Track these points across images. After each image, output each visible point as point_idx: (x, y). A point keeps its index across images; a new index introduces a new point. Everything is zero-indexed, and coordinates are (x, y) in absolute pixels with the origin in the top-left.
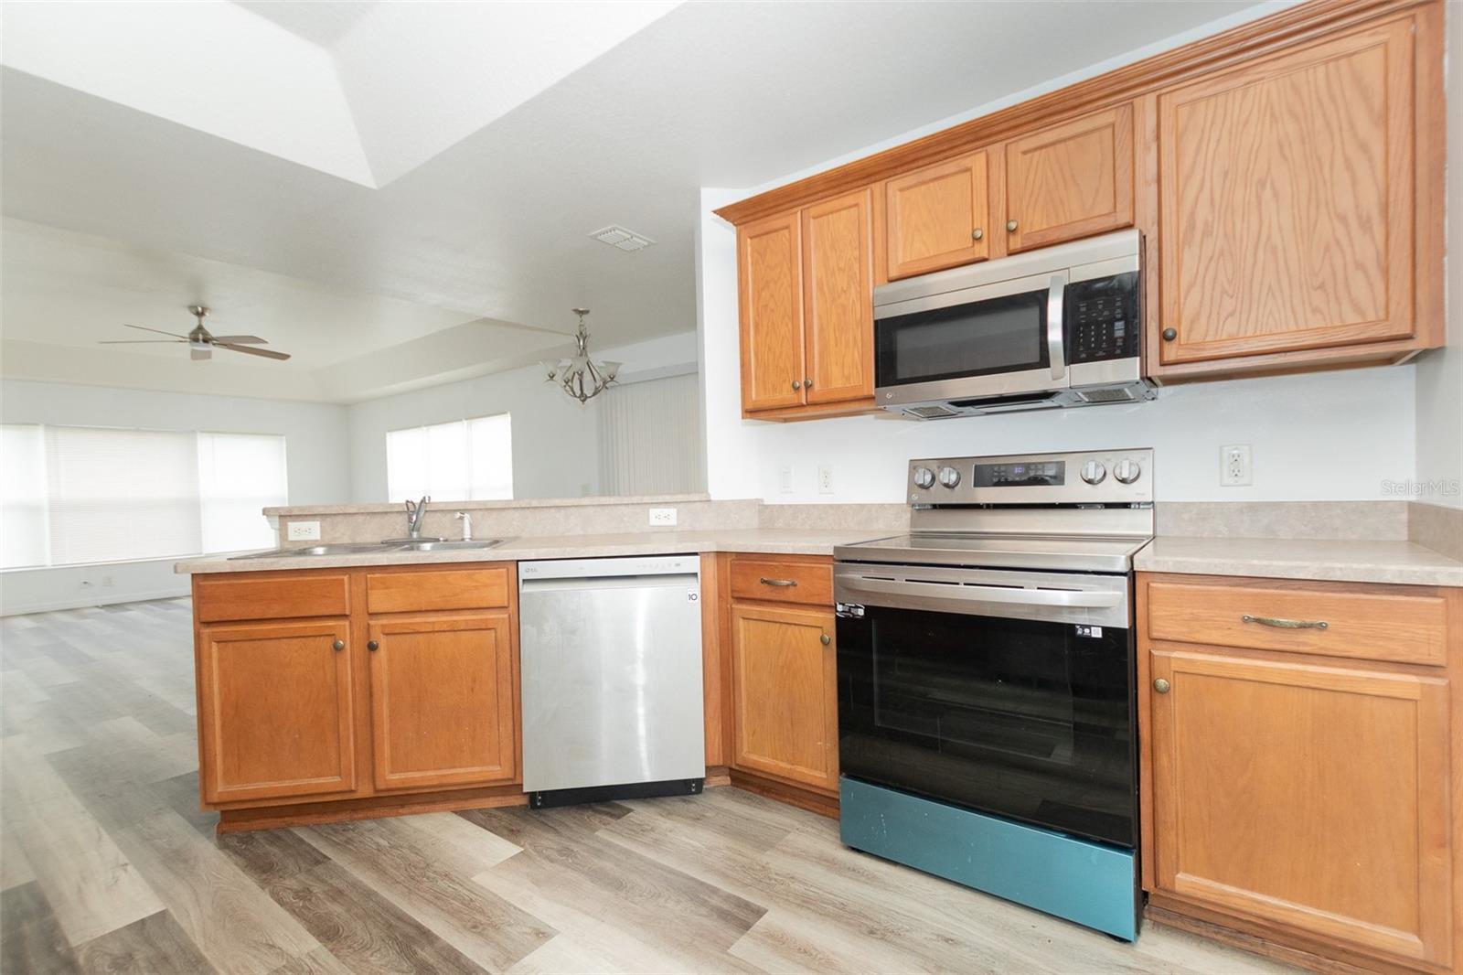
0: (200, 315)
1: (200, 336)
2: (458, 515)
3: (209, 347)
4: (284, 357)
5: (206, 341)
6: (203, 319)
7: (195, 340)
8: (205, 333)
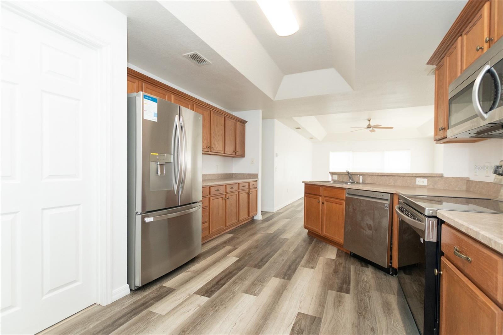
0: (369, 121)
1: (369, 127)
2: (359, 176)
3: (371, 129)
4: (392, 128)
5: (370, 128)
6: (370, 122)
7: (368, 128)
8: (370, 126)
